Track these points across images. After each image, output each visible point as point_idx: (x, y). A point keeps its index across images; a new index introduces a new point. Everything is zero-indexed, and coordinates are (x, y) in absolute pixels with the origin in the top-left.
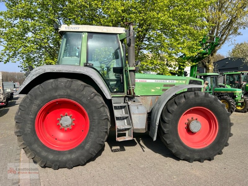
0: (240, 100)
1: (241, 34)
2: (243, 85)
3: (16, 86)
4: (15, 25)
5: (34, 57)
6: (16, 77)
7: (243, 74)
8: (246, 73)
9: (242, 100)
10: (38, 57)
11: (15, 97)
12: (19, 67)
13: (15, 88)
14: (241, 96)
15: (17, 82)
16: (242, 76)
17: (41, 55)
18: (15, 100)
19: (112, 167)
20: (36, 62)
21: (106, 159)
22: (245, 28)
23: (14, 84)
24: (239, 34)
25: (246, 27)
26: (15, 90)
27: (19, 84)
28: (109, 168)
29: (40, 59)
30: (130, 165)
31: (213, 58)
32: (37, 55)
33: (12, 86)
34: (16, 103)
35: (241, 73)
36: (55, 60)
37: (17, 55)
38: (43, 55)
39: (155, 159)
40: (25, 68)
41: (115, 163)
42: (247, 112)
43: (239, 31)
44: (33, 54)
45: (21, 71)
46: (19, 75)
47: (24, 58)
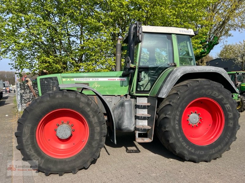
0: (237, 100)
1: (232, 35)
2: (239, 84)
3: (5, 85)
4: (6, 19)
5: (27, 54)
6: (6, 76)
7: (238, 74)
8: (240, 73)
9: (239, 100)
10: (30, 54)
11: (4, 96)
12: (9, 64)
13: (4, 87)
14: (238, 96)
15: (6, 81)
16: (237, 76)
17: (34, 52)
18: (4, 99)
19: (119, 177)
20: (28, 60)
21: (111, 167)
22: (235, 30)
23: (4, 82)
24: (230, 35)
25: (237, 29)
26: (4, 89)
27: (9, 83)
28: (116, 178)
29: (32, 57)
30: (139, 173)
31: (206, 58)
32: (30, 52)
33: (1, 85)
34: (6, 103)
35: (237, 72)
36: (50, 57)
37: (8, 52)
38: (36, 52)
39: (166, 165)
40: (15, 65)
41: (122, 171)
42: (244, 111)
43: (230, 32)
44: (25, 51)
45: (11, 69)
46: (8, 74)
47: (16, 55)
